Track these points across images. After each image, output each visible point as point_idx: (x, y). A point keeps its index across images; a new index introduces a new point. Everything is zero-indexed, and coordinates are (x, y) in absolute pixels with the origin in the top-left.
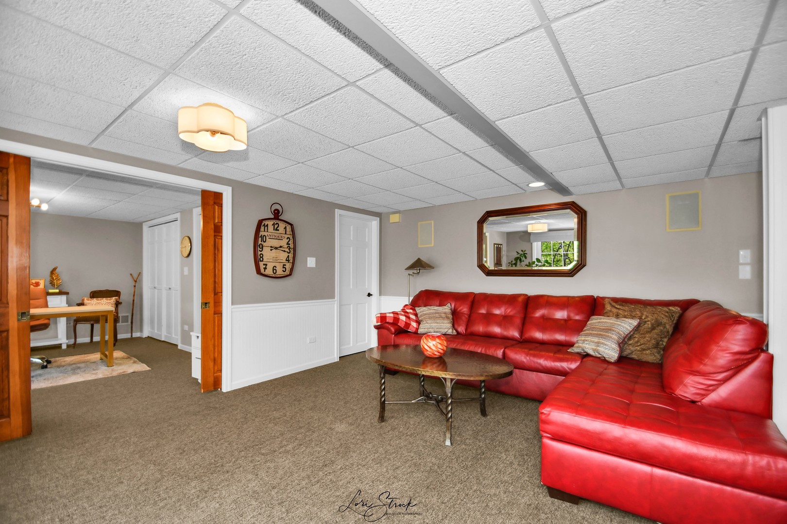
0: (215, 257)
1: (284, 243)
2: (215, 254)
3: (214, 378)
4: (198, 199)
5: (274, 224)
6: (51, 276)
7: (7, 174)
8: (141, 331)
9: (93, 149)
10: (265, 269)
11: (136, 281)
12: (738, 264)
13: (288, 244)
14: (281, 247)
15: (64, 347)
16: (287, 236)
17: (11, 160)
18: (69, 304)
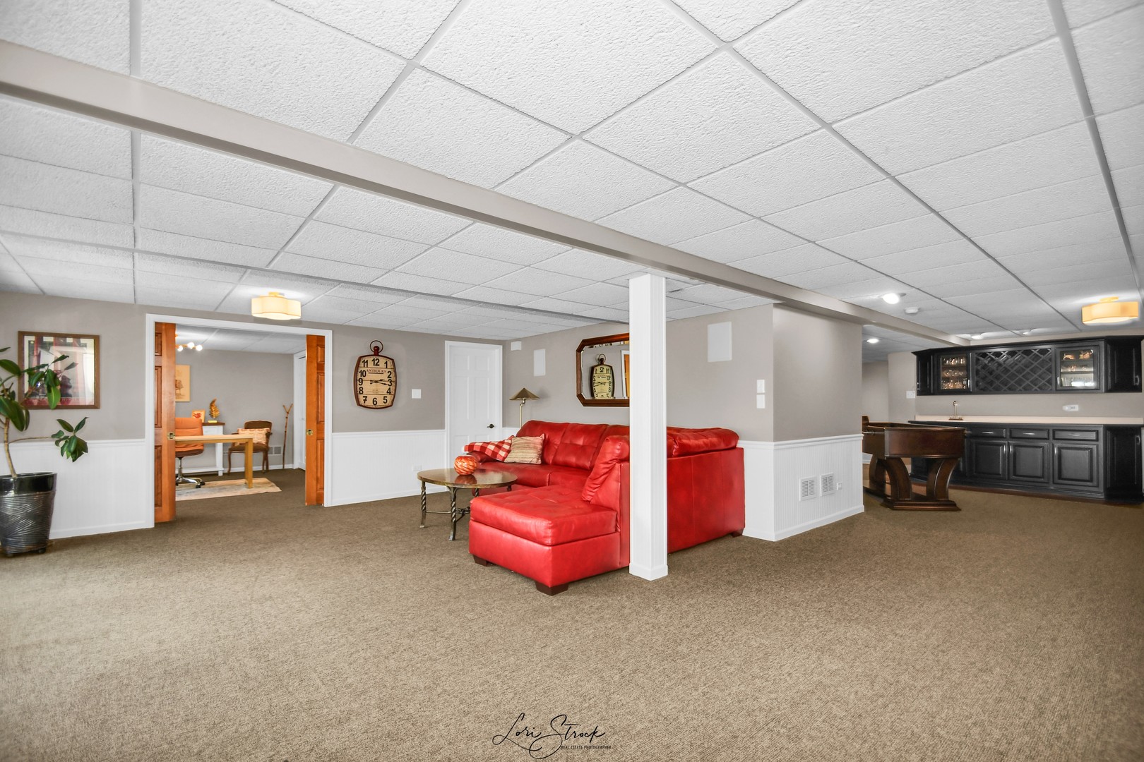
0: (318, 392)
1: (385, 377)
2: (318, 388)
3: (317, 494)
4: (304, 343)
5: (374, 360)
6: (211, 408)
7: (161, 337)
8: (293, 463)
9: (218, 313)
10: (365, 400)
11: (288, 413)
12: (755, 393)
13: (389, 377)
14: (381, 380)
15: (220, 474)
16: (387, 370)
17: (164, 327)
18: (225, 433)
